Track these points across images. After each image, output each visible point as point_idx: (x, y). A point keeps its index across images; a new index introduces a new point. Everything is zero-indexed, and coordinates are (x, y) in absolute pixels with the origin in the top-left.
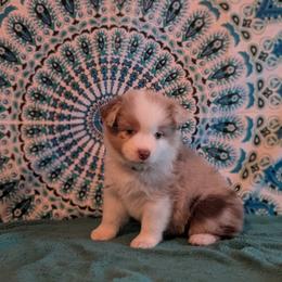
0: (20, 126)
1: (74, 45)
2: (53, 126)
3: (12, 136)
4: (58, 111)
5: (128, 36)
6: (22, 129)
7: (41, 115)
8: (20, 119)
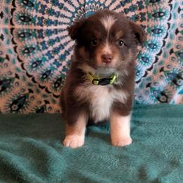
0: (12, 29)
2: (42, 30)
3: (5, 39)
4: (46, 16)
6: (14, 32)
7: (30, 20)
8: (12, 24)
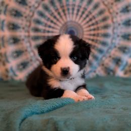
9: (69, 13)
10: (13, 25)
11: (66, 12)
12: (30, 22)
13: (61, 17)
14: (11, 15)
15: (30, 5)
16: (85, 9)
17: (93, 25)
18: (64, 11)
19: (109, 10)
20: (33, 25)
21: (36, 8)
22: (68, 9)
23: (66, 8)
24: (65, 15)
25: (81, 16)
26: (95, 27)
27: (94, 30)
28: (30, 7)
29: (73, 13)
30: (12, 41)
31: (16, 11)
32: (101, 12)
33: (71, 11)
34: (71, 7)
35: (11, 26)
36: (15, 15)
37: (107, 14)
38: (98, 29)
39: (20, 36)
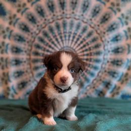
1: (53, 25)
5: (76, 22)
9: (66, 40)
10: (17, 48)
11: (64, 39)
12: (31, 46)
13: (58, 42)
14: (15, 39)
15: (32, 31)
16: (80, 36)
17: (86, 50)
18: (61, 37)
19: (101, 38)
20: (34, 49)
21: (37, 34)
22: (65, 36)
23: (63, 35)
24: (62, 41)
25: (76, 42)
26: (88, 52)
27: (87, 55)
28: (32, 33)
29: (69, 40)
30: (14, 62)
31: (20, 37)
32: (94, 40)
33: (67, 38)
34: (67, 35)
35: (15, 50)
36: (19, 40)
37: (99, 41)
38: (91, 54)
39: (23, 59)
